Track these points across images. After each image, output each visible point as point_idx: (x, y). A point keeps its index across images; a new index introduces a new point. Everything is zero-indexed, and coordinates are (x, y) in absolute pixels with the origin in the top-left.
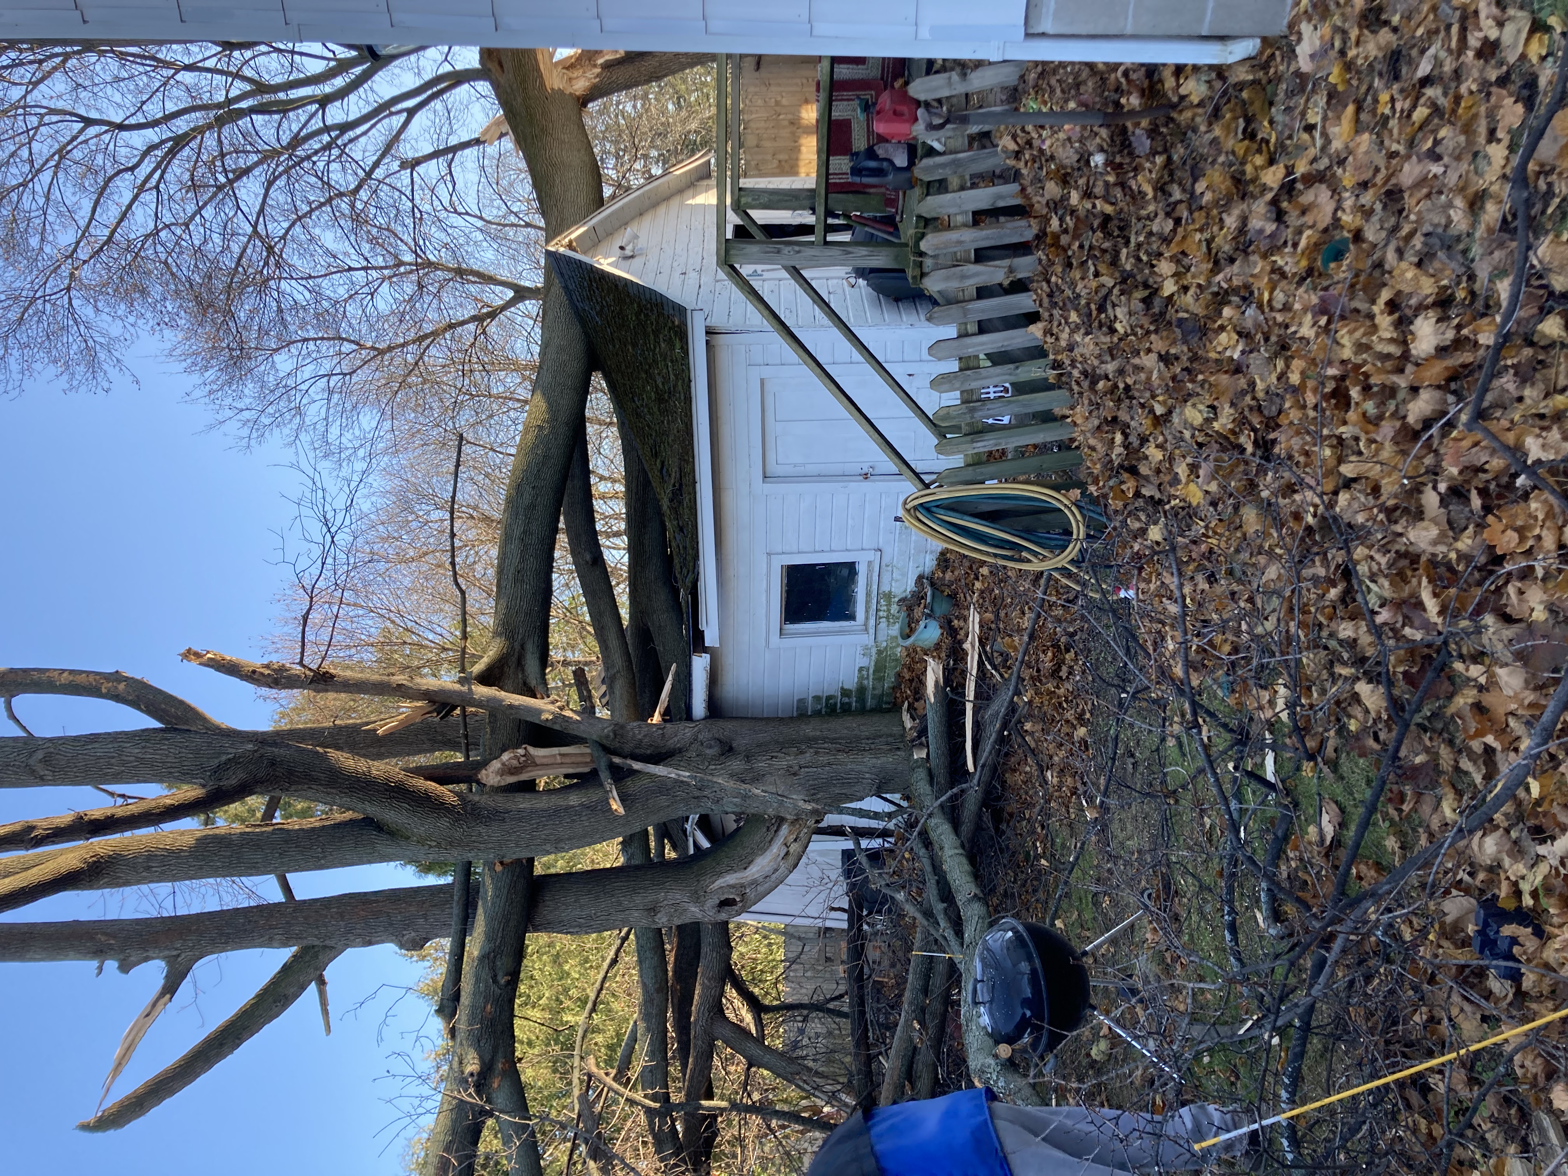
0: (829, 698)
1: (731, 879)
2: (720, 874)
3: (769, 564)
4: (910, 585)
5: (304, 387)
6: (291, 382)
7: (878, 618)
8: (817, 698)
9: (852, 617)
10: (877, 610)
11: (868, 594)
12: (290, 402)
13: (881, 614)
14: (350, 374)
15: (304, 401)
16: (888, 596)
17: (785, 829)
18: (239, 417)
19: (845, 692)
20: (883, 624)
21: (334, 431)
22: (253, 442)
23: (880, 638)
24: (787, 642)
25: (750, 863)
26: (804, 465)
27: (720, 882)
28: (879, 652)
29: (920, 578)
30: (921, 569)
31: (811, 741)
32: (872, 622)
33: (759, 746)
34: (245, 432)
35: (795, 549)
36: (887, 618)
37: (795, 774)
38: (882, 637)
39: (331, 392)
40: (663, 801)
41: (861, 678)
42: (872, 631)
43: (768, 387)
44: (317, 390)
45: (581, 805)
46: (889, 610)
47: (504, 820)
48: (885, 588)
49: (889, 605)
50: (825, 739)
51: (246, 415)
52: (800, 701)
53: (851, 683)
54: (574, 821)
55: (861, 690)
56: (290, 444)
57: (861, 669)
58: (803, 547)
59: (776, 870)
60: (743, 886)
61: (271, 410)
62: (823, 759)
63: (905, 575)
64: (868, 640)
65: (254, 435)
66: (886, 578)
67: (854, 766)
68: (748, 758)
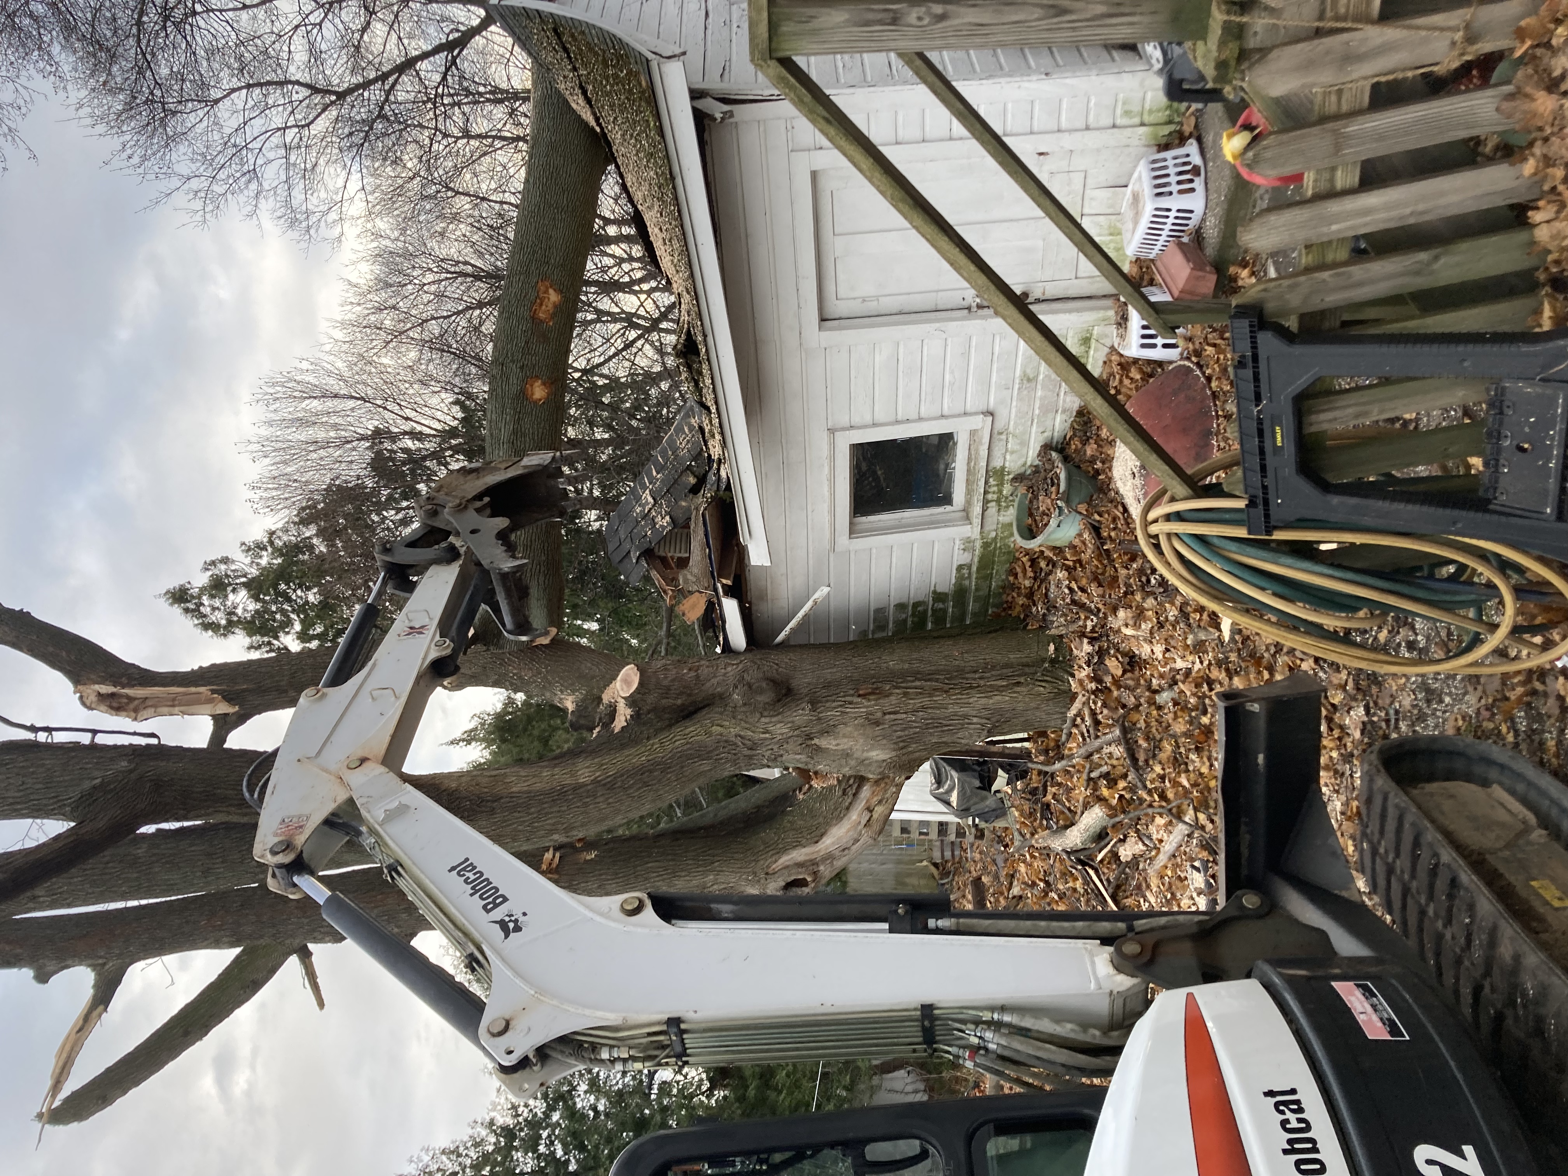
0: (916, 605)
1: (799, 855)
2: (784, 850)
3: (833, 445)
4: (1031, 455)
5: (256, 145)
6: (240, 141)
7: (986, 502)
8: (901, 607)
9: (947, 500)
10: (986, 492)
11: (970, 472)
12: (242, 165)
13: (990, 497)
14: (308, 125)
15: (260, 162)
16: (1000, 473)
17: (866, 791)
18: (186, 186)
19: (939, 597)
20: (993, 508)
21: (298, 195)
22: (208, 216)
23: (987, 529)
24: (861, 543)
25: (822, 835)
26: (877, 298)
27: (785, 859)
28: (986, 545)
29: (1047, 447)
30: (1048, 434)
31: (898, 679)
32: (977, 509)
33: (827, 686)
34: (198, 204)
35: (868, 419)
36: (998, 501)
37: (877, 723)
38: (991, 525)
39: (288, 148)
40: (705, 765)
41: (960, 578)
42: (977, 521)
43: (823, 182)
44: (272, 150)
45: (595, 781)
46: (1000, 492)
47: (492, 811)
48: (997, 463)
49: (1001, 484)
50: (917, 675)
51: (194, 184)
52: (878, 611)
53: (946, 581)
54: (586, 805)
55: (960, 592)
56: (250, 216)
57: (960, 568)
58: (880, 417)
59: (857, 841)
60: (814, 863)
61: (222, 175)
62: (916, 702)
63: (1025, 444)
64: (972, 531)
65: (210, 208)
66: (998, 452)
67: (957, 709)
68: (814, 703)
